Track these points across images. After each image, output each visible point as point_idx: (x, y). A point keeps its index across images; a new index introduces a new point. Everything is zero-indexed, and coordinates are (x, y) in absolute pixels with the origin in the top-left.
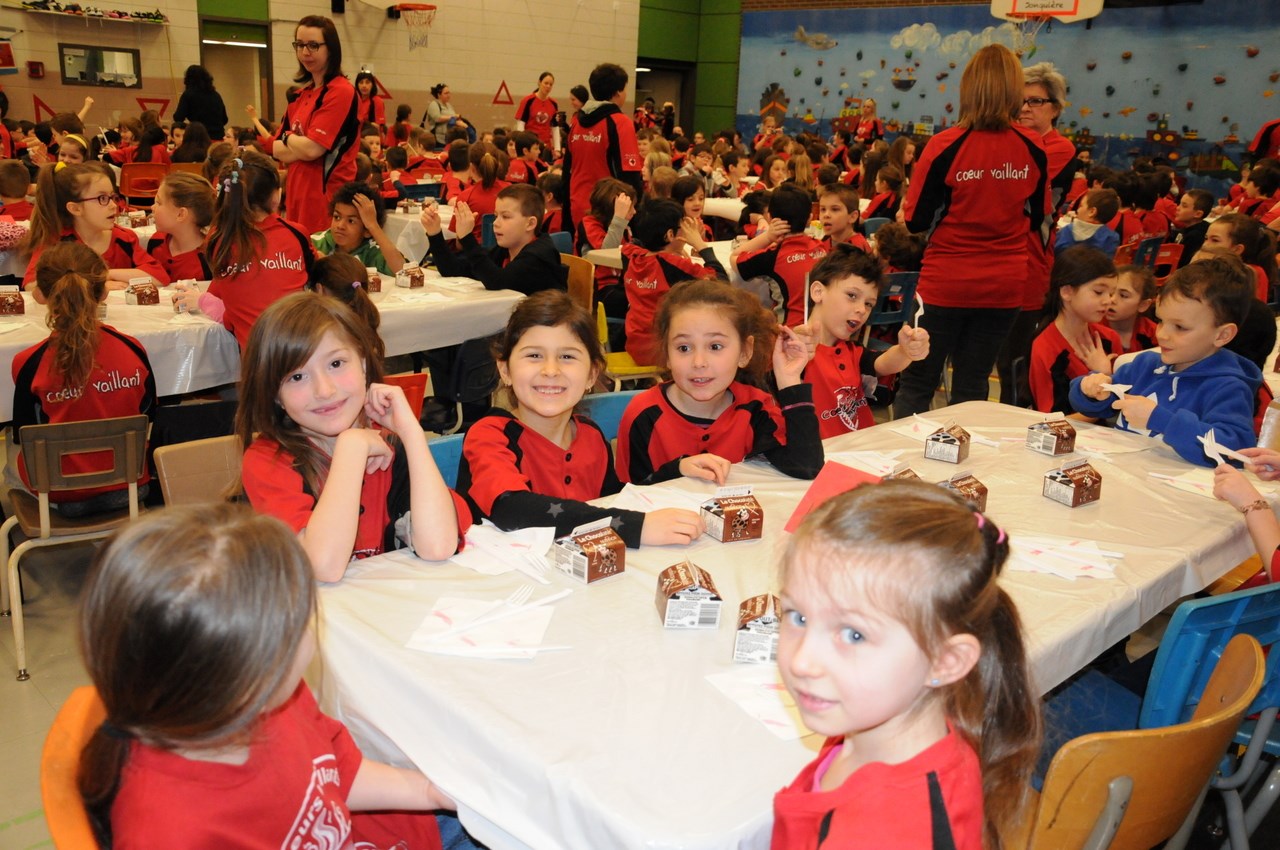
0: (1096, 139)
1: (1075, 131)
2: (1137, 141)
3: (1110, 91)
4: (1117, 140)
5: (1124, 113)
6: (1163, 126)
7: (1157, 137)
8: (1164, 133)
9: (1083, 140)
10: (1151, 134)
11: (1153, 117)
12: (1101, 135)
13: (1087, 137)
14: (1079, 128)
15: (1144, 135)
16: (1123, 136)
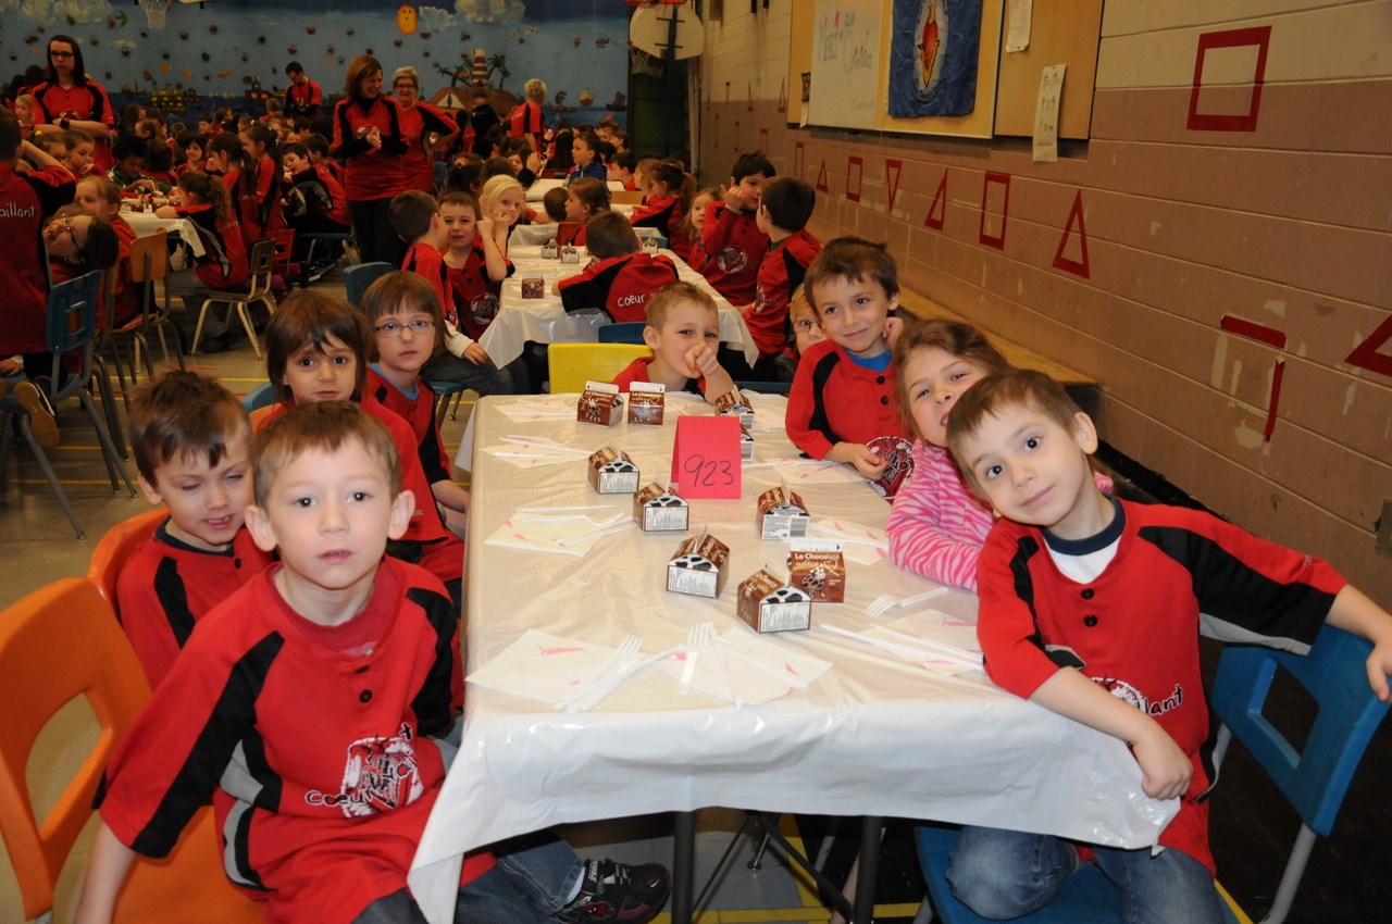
0: (202, 98)
1: (182, 92)
2: (238, 100)
3: (206, 57)
4: (222, 98)
5: (223, 76)
6: (256, 86)
7: (254, 96)
8: (259, 92)
9: (191, 100)
10: (248, 93)
11: (247, 80)
12: (206, 94)
13: (194, 96)
14: (186, 88)
15: (243, 95)
16: (225, 95)
